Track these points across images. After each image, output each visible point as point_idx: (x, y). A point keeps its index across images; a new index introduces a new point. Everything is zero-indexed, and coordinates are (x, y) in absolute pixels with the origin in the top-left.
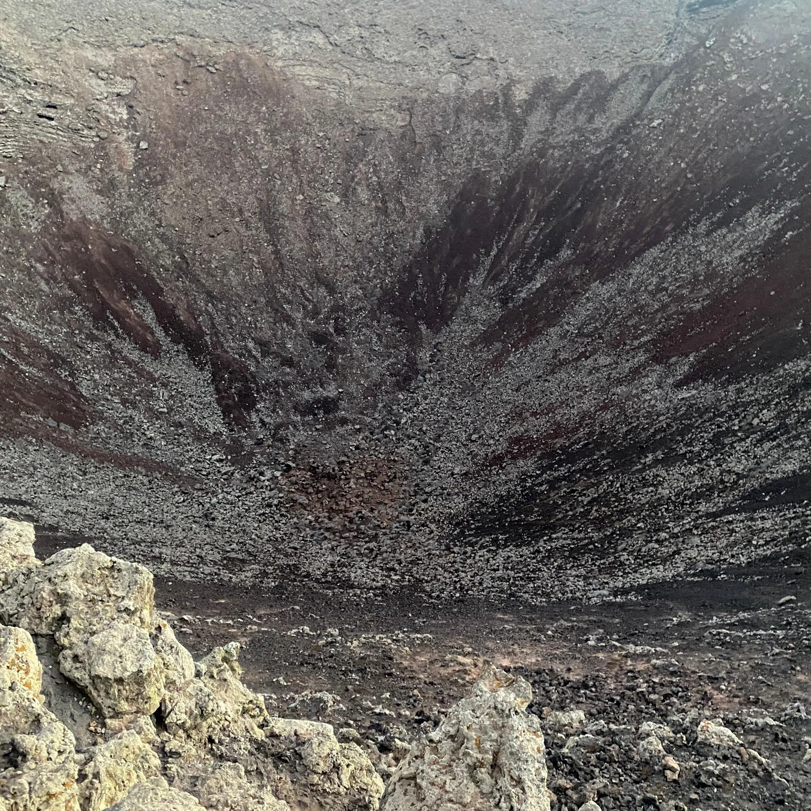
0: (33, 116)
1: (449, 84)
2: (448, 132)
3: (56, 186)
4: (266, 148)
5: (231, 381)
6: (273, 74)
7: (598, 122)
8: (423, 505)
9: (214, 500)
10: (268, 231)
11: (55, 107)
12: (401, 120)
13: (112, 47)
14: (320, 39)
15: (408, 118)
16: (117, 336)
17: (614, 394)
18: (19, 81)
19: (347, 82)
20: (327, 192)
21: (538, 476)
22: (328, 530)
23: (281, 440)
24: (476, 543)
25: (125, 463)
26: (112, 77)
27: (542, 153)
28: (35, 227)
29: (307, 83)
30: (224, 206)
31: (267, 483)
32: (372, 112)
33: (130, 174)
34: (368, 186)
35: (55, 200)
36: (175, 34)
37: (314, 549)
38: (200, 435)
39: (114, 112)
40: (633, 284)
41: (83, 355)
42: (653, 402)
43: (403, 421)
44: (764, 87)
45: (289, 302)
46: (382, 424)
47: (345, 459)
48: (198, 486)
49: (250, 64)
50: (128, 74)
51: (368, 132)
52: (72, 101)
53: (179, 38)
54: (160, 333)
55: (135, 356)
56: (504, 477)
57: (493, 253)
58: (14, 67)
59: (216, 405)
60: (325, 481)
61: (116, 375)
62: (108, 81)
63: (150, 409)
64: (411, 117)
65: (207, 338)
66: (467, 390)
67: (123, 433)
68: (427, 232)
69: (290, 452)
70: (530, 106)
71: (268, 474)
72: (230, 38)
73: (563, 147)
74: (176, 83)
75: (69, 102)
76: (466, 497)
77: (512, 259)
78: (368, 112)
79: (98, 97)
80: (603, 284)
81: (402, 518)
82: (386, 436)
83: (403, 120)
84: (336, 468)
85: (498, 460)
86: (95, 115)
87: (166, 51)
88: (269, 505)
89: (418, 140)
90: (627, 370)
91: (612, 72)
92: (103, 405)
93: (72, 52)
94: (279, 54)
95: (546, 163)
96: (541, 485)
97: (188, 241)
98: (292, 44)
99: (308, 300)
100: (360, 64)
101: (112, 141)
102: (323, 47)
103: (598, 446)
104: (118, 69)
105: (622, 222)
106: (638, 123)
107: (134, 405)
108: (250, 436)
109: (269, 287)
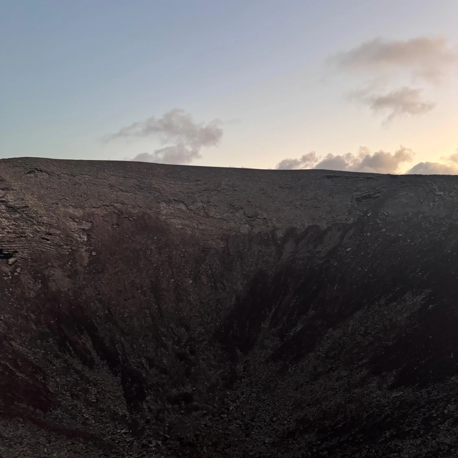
0: (39, 239)
1: (245, 229)
2: (246, 251)
3: (47, 273)
4: (156, 256)
5: (132, 383)
6: (160, 222)
7: (319, 248)
10: (155, 297)
11: (50, 234)
12: (222, 245)
13: (83, 208)
14: (183, 207)
15: (226, 243)
16: (71, 355)
17: (354, 393)
18: (35, 222)
19: (196, 227)
20: (186, 278)
21: (319, 445)
23: (160, 420)
25: (72, 435)
26: (81, 221)
27: (293, 262)
28: (32, 294)
29: (177, 226)
30: (133, 284)
31: (154, 449)
32: (208, 240)
33: (85, 267)
34: (207, 275)
35: (45, 280)
36: (114, 203)
38: (114, 417)
39: (80, 237)
40: (351, 330)
41: (51, 367)
42: (378, 398)
43: (231, 408)
44: (400, 235)
45: (165, 336)
46: (219, 410)
47: (198, 433)
48: (113, 450)
49: (150, 217)
50: (90, 220)
51: (207, 250)
52: (60, 232)
53: (116, 205)
54: (94, 354)
55: (79, 367)
56: (298, 446)
57: (273, 311)
58: (34, 215)
59: (123, 398)
60: (188, 447)
61: (69, 379)
62: (79, 223)
63: (86, 400)
64: (227, 244)
65: (120, 357)
66: (266, 389)
67: (70, 415)
68: (238, 299)
69: (166, 428)
70: (285, 240)
71: (154, 443)
72: (140, 206)
73: (303, 259)
74: (113, 225)
75: (58, 232)
77: (283, 314)
78: (206, 240)
79: (73, 230)
80: (334, 330)
82: (222, 418)
83: (223, 245)
84: (194, 439)
85: (291, 434)
86: (71, 239)
87: (109, 210)
89: (231, 254)
90: (358, 379)
91: (324, 226)
92: (60, 398)
93: (62, 210)
94: (164, 213)
95: (296, 266)
96: (322, 451)
97: (113, 302)
98: (170, 209)
99: (174, 334)
100: (202, 219)
101: (78, 251)
102: (185, 211)
104: (84, 218)
105: (339, 297)
106: (340, 249)
107: (78, 398)
108: (142, 417)
109: (155, 328)
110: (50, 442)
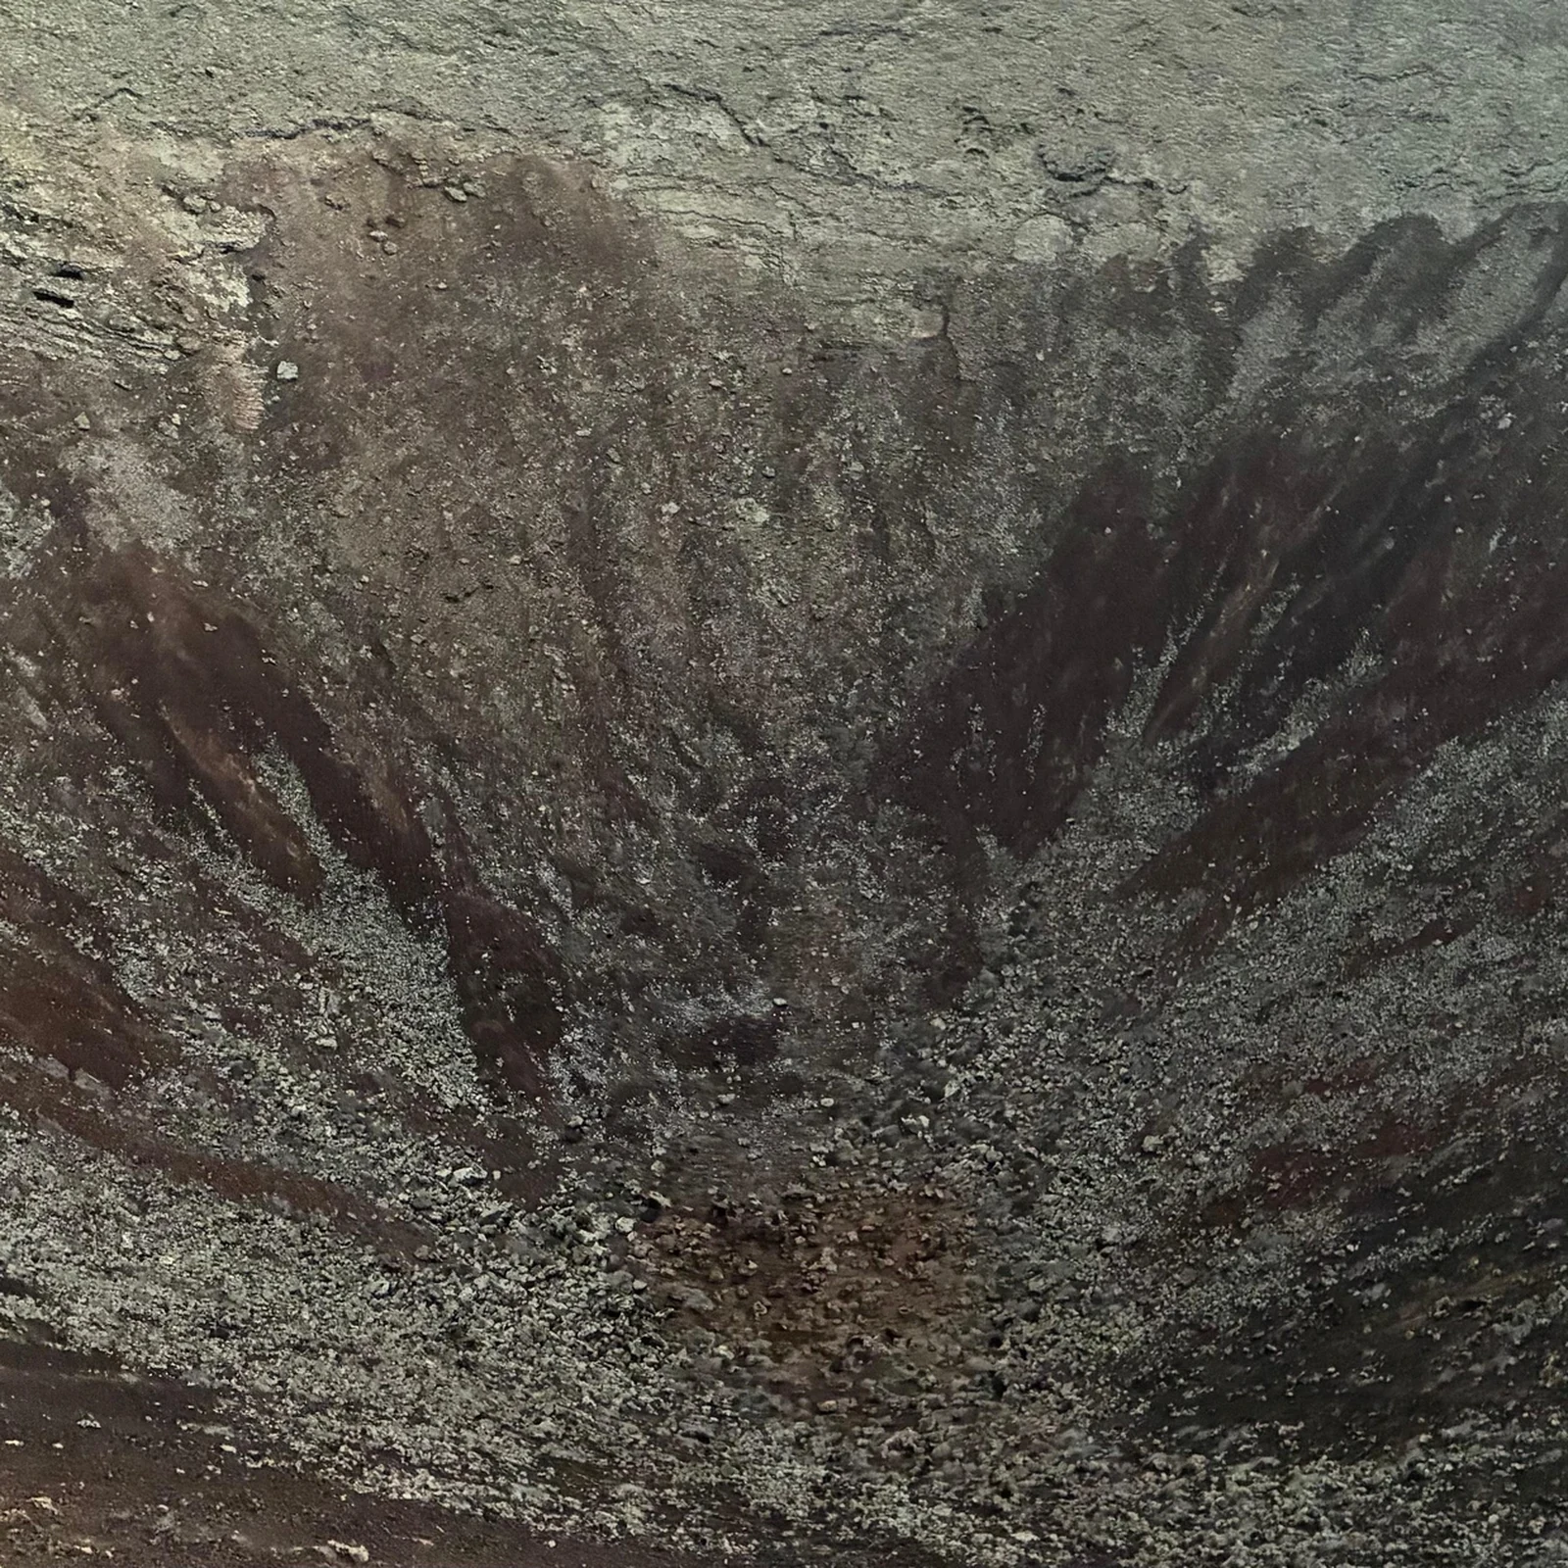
0: (23, 296)
1: (1040, 241)
2: (1040, 357)
3: (73, 465)
4: (587, 386)
5: (498, 968)
6: (605, 207)
7: (1427, 341)
8: (1028, 1329)
9: (467, 1292)
10: (591, 588)
11: (75, 275)
12: (920, 327)
13: (222, 138)
14: (721, 129)
15: (939, 319)
16: (214, 845)
17: (1537, 1040)
19: (788, 232)
20: (737, 496)
21: (1352, 1259)
22: (776, 1387)
23: (628, 1132)
24: (1213, 1442)
25: (239, 1181)
26: (216, 206)
27: (1284, 412)
28: (17, 565)
29: (689, 231)
30: (481, 522)
31: (599, 1250)
32: (850, 305)
33: (250, 438)
34: (839, 483)
35: (68, 498)
36: (371, 109)
37: (749, 1442)
38: (420, 1112)
39: (217, 290)
40: (1553, 749)
41: (129, 893)
43: (949, 1091)
45: (643, 769)
46: (894, 1095)
47: (799, 1189)
48: (423, 1251)
49: (549, 181)
50: (256, 200)
51: (840, 352)
52: (119, 262)
53: (379, 119)
54: (320, 843)
55: (257, 898)
56: (1250, 1258)
57: (1167, 659)
59: (457, 1033)
60: (753, 1248)
61: (210, 948)
62: (208, 217)
63: (294, 1040)
64: (947, 319)
65: (438, 856)
66: (1117, 1012)
67: (229, 1101)
68: (993, 600)
69: (656, 1166)
70: (1248, 296)
71: (602, 1226)
72: (501, 123)
73: (1337, 400)
74: (371, 225)
75: (112, 263)
76: (1147, 1310)
77: (1217, 676)
78: (838, 304)
79: (182, 254)
80: (1469, 747)
81: (974, 1361)
82: (907, 1131)
83: (927, 326)
84: (781, 1214)
85: (1225, 1209)
86: (173, 297)
87: (348, 149)
88: (611, 1313)
89: (965, 374)
91: (1459, 220)
92: (178, 1026)
93: (123, 147)
94: (622, 162)
95: (1295, 438)
96: (1368, 1282)
97: (393, 608)
98: (653, 137)
99: (689, 763)
100: (818, 190)
101: (212, 360)
102: (729, 146)
103: (1517, 1180)
104: (230, 188)
105: (1506, 590)
106: (1533, 344)
107: (256, 1028)
108: (548, 1117)
109: (592, 729)
110: (144, 1209)
